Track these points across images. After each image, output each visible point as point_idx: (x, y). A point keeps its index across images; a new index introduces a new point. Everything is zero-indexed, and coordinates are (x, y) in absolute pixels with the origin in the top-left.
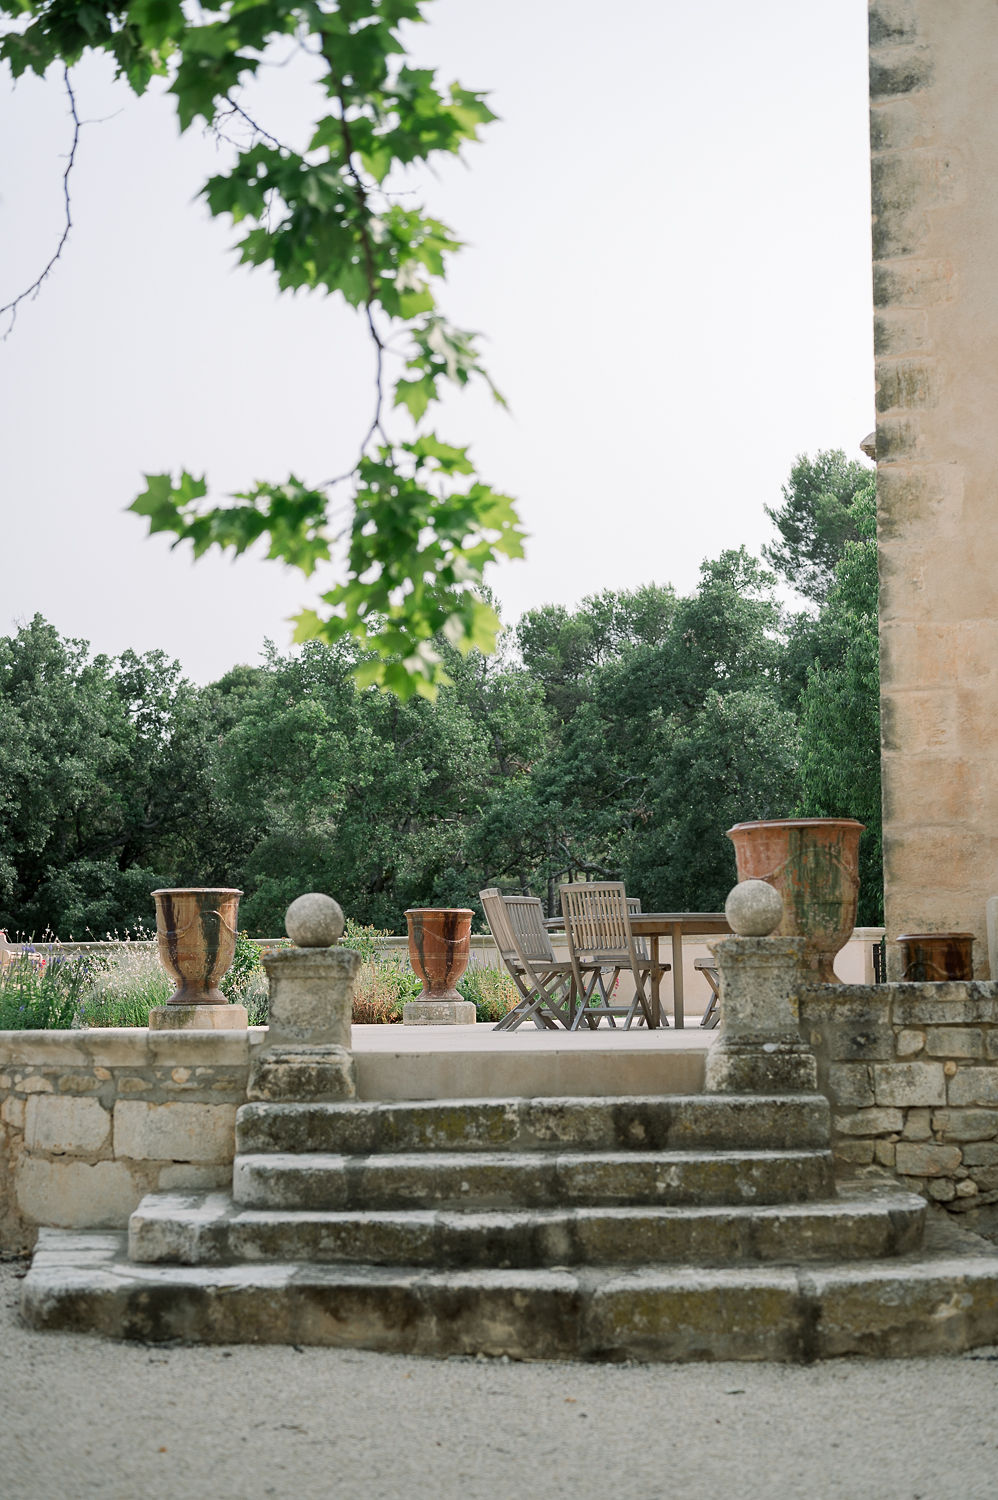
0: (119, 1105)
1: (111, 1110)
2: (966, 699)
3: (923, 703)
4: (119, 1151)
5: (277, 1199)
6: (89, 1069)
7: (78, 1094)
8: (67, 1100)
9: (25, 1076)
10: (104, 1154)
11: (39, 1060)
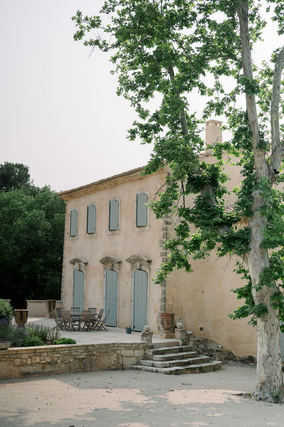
0: (135, 351)
1: (134, 351)
2: (173, 297)
3: (169, 297)
4: (135, 356)
5: (164, 360)
6: (132, 347)
7: (130, 350)
8: (129, 350)
9: (120, 348)
10: (133, 356)
11: (123, 346)
